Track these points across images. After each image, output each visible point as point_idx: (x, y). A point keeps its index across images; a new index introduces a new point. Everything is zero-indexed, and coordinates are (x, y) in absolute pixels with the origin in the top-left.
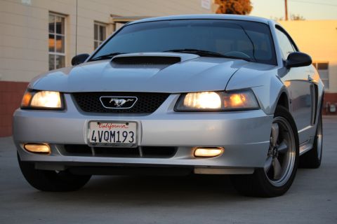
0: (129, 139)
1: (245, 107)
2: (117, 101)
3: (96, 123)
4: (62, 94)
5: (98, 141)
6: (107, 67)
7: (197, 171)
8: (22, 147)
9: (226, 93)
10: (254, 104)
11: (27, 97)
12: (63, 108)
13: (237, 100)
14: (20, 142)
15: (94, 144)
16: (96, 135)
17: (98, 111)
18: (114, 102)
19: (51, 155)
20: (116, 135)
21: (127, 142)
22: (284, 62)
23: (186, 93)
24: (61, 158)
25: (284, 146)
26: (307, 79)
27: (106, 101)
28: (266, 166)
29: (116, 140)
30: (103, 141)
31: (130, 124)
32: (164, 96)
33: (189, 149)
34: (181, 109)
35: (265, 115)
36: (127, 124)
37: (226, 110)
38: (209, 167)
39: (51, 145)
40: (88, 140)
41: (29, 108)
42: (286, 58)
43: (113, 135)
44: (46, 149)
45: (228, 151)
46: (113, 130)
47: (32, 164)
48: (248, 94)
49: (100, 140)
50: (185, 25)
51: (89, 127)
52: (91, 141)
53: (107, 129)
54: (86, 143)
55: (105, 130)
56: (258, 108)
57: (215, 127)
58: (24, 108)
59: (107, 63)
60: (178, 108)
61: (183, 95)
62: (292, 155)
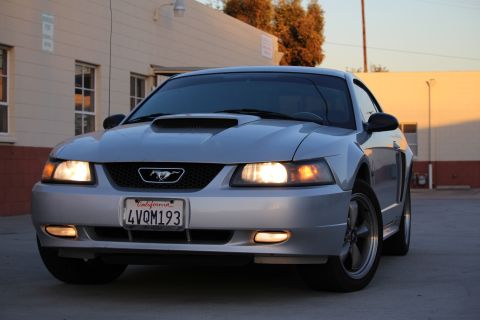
0: (174, 220)
1: (317, 181)
2: (159, 174)
3: (134, 201)
4: (92, 165)
5: (136, 223)
6: (146, 131)
7: (257, 261)
8: (43, 229)
9: (293, 165)
10: (328, 178)
11: (49, 168)
12: (93, 182)
13: (307, 173)
14: (41, 224)
15: (131, 227)
16: (134, 215)
17: (136, 187)
18: (155, 175)
19: (79, 239)
20: (159, 215)
21: (171, 224)
22: (364, 125)
23: (245, 164)
24: (90, 243)
25: (364, 229)
26: (392, 146)
27: (146, 174)
28: (343, 254)
29: (159, 221)
30: (142, 223)
31: (176, 202)
32: (217, 168)
33: (248, 234)
34: (238, 184)
35: (342, 191)
36: (172, 202)
37: (294, 184)
38: (272, 255)
39: (78, 227)
40: (124, 222)
41: (52, 181)
42: (366, 121)
43: (154, 215)
44: (72, 232)
45: (295, 236)
46: (154, 209)
47: (56, 250)
48: (320, 165)
49: (139, 221)
50: (244, 80)
51: (125, 205)
52: (127, 223)
53: (147, 208)
54: (121, 225)
55: (144, 209)
56: (333, 182)
57: (280, 206)
58: (45, 181)
59: (146, 126)
60: (235, 183)
61: (240, 167)
62: (374, 240)
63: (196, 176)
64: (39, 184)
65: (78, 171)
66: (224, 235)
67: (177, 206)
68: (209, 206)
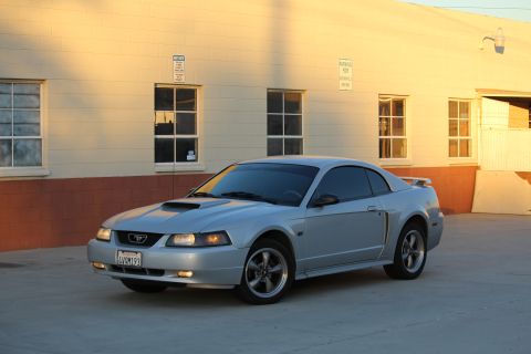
0: (137, 263)
2: (138, 238)
3: (122, 252)
4: (112, 231)
5: (122, 263)
8: (92, 264)
9: (200, 236)
10: (224, 242)
12: (109, 240)
13: (214, 239)
14: (91, 261)
15: (120, 265)
16: (121, 259)
18: (136, 238)
20: (131, 260)
21: (137, 265)
23: (176, 235)
25: (276, 268)
27: (132, 237)
28: (252, 284)
29: (131, 263)
30: (125, 264)
32: (160, 236)
33: (175, 272)
34: (170, 245)
35: (236, 250)
36: (137, 253)
37: (197, 246)
43: (129, 260)
44: (103, 266)
45: (196, 274)
46: (130, 257)
48: (221, 235)
51: (118, 254)
52: (119, 263)
54: (116, 264)
55: (126, 256)
56: (228, 244)
57: (190, 257)
58: (98, 239)
61: (173, 236)
62: (285, 276)
63: (151, 239)
64: (94, 241)
65: (106, 234)
66: (161, 272)
67: (139, 255)
68: (156, 255)
